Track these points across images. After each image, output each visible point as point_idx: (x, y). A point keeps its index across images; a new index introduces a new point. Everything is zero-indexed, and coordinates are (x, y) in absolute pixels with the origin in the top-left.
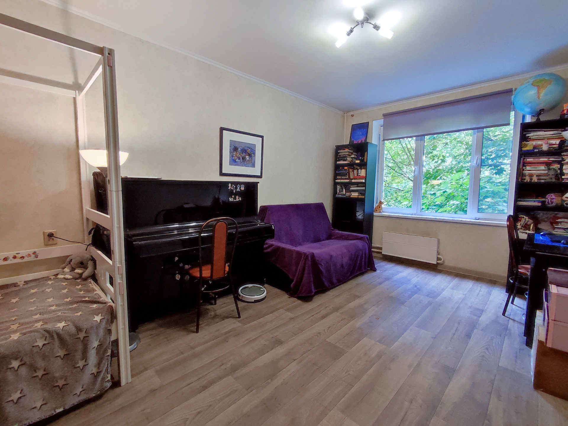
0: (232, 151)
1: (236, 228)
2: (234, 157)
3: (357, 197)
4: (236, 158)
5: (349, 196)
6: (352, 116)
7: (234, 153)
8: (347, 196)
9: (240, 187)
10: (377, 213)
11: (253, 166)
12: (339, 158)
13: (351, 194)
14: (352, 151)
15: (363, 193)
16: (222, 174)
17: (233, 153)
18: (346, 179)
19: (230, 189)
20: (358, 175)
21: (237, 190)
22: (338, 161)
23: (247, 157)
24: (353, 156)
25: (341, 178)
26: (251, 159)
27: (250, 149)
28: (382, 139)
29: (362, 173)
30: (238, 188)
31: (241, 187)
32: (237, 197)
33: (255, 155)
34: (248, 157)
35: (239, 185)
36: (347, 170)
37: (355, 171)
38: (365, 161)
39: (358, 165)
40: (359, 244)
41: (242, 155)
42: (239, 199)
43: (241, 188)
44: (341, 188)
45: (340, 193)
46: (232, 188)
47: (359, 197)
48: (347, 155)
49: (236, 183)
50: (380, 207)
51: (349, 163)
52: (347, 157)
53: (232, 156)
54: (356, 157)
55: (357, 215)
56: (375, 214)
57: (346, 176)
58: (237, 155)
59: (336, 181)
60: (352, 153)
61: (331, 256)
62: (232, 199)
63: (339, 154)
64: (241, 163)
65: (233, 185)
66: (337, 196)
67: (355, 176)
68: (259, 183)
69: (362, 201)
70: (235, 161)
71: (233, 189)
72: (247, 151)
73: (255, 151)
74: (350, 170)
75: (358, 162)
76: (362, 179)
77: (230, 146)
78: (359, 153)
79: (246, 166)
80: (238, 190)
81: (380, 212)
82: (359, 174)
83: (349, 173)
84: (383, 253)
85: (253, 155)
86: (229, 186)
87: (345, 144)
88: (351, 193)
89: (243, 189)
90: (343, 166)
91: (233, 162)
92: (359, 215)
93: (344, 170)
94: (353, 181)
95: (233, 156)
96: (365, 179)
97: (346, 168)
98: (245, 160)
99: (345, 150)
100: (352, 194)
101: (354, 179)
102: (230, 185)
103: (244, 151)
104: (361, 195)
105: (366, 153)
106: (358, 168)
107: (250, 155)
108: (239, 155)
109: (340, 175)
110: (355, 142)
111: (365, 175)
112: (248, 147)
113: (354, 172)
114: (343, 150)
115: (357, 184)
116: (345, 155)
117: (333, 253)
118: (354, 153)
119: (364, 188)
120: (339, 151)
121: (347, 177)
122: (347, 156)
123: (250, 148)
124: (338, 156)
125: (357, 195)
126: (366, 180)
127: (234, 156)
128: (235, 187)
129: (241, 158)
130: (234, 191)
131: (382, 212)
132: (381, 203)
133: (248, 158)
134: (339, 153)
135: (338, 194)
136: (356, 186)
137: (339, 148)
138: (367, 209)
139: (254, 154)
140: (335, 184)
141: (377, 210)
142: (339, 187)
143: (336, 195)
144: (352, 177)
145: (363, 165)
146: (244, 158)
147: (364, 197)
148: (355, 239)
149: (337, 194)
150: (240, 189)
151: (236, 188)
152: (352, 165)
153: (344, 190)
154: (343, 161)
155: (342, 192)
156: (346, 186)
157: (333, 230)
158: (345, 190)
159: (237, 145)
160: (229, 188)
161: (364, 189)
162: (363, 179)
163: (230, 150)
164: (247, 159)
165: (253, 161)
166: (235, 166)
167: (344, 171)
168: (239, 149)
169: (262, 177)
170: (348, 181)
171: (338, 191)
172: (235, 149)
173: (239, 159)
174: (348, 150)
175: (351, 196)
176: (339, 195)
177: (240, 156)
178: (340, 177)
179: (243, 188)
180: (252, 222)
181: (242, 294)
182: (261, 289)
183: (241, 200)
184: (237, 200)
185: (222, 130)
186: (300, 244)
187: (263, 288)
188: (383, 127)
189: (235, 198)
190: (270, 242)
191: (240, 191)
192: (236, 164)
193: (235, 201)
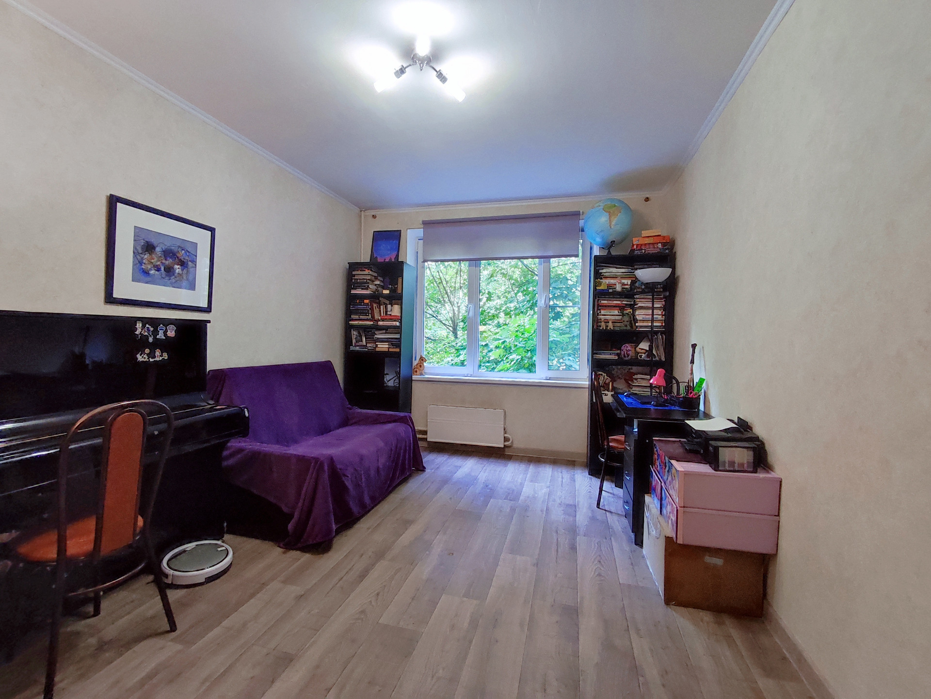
0: (140, 251)
1: (167, 420)
2: (144, 264)
3: (387, 350)
4: (149, 267)
5: (373, 348)
6: (374, 217)
7: (146, 257)
8: (369, 348)
9: (166, 328)
10: (416, 375)
11: (192, 286)
12: (354, 283)
13: (377, 345)
14: (376, 274)
15: (397, 343)
17: (142, 256)
18: (367, 320)
19: (140, 334)
20: (386, 314)
21: (158, 337)
22: (353, 289)
23: (177, 267)
24: (378, 282)
25: (359, 317)
26: (185, 271)
27: (183, 252)
28: (420, 260)
29: (395, 310)
30: (161, 332)
31: (166, 330)
33: (196, 265)
34: (179, 266)
35: (161, 325)
36: (369, 304)
37: (382, 307)
38: (399, 291)
39: (387, 297)
40: (399, 429)
41: (164, 261)
42: (162, 356)
43: (168, 333)
44: (358, 335)
45: (357, 344)
46: (145, 331)
47: (390, 350)
48: (369, 279)
49: (154, 322)
50: (421, 366)
51: (372, 293)
52: (368, 283)
53: (138, 263)
54: (382, 284)
55: (385, 380)
56: (414, 377)
57: (368, 316)
58: (152, 261)
59: (350, 322)
60: (376, 278)
61: (362, 458)
62: (144, 356)
63: (354, 277)
64: (164, 278)
65: (147, 326)
66: (352, 348)
67: (382, 315)
68: (209, 322)
69: (396, 357)
70: (146, 273)
71: (146, 334)
72: (178, 255)
73: (196, 256)
74: (375, 305)
75: (386, 292)
76: (394, 321)
77: (134, 240)
78: (387, 279)
80: (161, 335)
81: (421, 374)
82: (388, 313)
83: (372, 309)
84: (428, 440)
85: (190, 263)
86: (137, 326)
87: (362, 261)
88: (377, 343)
89: (171, 333)
90: (362, 297)
91: (142, 274)
92: (390, 380)
93: (363, 305)
94: (381, 323)
95: (141, 263)
96: (399, 321)
97: (366, 301)
98: (171, 274)
99: (365, 271)
100: (378, 346)
101: (382, 321)
102: (139, 325)
103: (168, 253)
104: (394, 348)
105: (400, 280)
106: (388, 302)
107: (183, 264)
108: (157, 261)
109: (357, 312)
110: (380, 260)
111: (400, 315)
112: (179, 247)
113: (380, 308)
114: (361, 271)
115: (386, 329)
116: (365, 281)
117: (363, 452)
118: (379, 278)
119: (399, 335)
120: (354, 273)
121: (370, 317)
122: (368, 281)
123: (183, 250)
124: (353, 281)
125: (387, 346)
126: (401, 323)
127: (144, 261)
128: (152, 329)
129: (162, 269)
130: (151, 340)
131: (424, 374)
132: (422, 359)
133: (180, 270)
134: (354, 275)
135: (354, 345)
136: (384, 331)
137: (354, 267)
138: (404, 371)
139: (194, 262)
140: (348, 329)
141: (416, 372)
142: (354, 333)
143: (351, 347)
144: (377, 317)
145: (396, 298)
146: (169, 270)
147: (398, 350)
148: (390, 422)
149: (352, 346)
150: (165, 333)
151: (156, 332)
152: (375, 297)
153: (364, 339)
154: (362, 289)
155: (360, 343)
156: (368, 332)
157: (350, 409)
158: (366, 339)
159: (154, 241)
160: (137, 332)
161: (399, 337)
162: (396, 321)
163: (135, 248)
164: (177, 271)
165: (191, 277)
166: (146, 283)
167: (365, 306)
168: (158, 249)
169: (211, 312)
170: (372, 323)
171: (354, 341)
172: (149, 248)
173: (158, 270)
174: (371, 273)
175: (377, 349)
176: (356, 346)
177: (159, 263)
178: (357, 317)
179: (174, 332)
180: (195, 406)
181: (173, 571)
182: (219, 549)
183: (166, 358)
184: (157, 359)
185: (113, 201)
186: (296, 442)
187: (223, 546)
188: (422, 241)
189: (152, 355)
190: (235, 443)
191: (165, 338)
192: (149, 279)
193: (151, 360)
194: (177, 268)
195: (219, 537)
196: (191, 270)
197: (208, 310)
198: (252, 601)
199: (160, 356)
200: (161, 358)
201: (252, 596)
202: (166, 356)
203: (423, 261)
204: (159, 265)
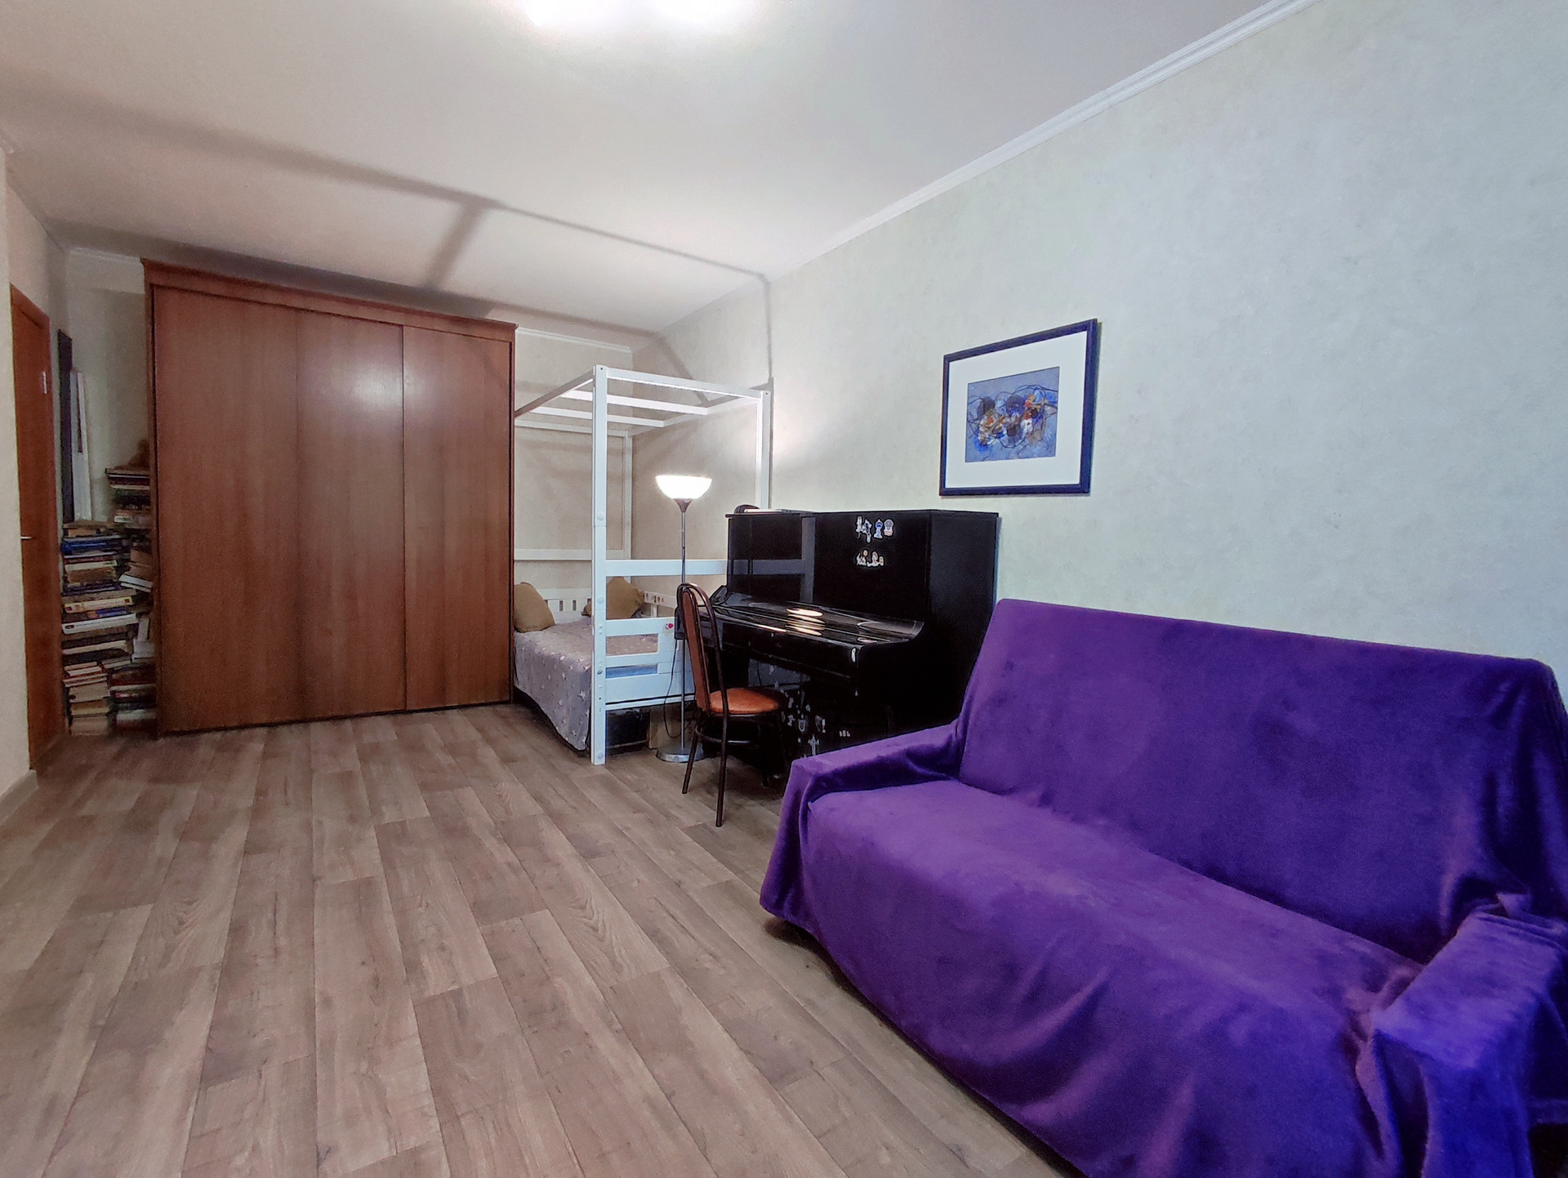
0: (975, 417)
2: (981, 432)
4: (987, 436)
7: (982, 422)
11: (1050, 449)
16: (945, 492)
17: (978, 422)
23: (1026, 422)
26: (1038, 426)
27: (1037, 392)
33: (1057, 408)
34: (1030, 421)
53: (972, 433)
64: (1006, 447)
70: (983, 445)
72: (1028, 401)
85: (1047, 408)
91: (979, 449)
95: (976, 432)
98: (1017, 436)
103: (1016, 404)
107: (1037, 415)
108: (998, 423)
112: (1029, 387)
123: (1036, 389)
127: (981, 429)
133: (1031, 426)
139: (1054, 404)
146: (1014, 431)
159: (991, 394)
163: (969, 413)
164: (1025, 430)
165: (1048, 433)
166: (984, 460)
168: (999, 404)
172: (987, 406)
173: (999, 435)
185: (947, 362)
192: (986, 453)
196: (1049, 420)
197: (1081, 489)
204: (1000, 428)
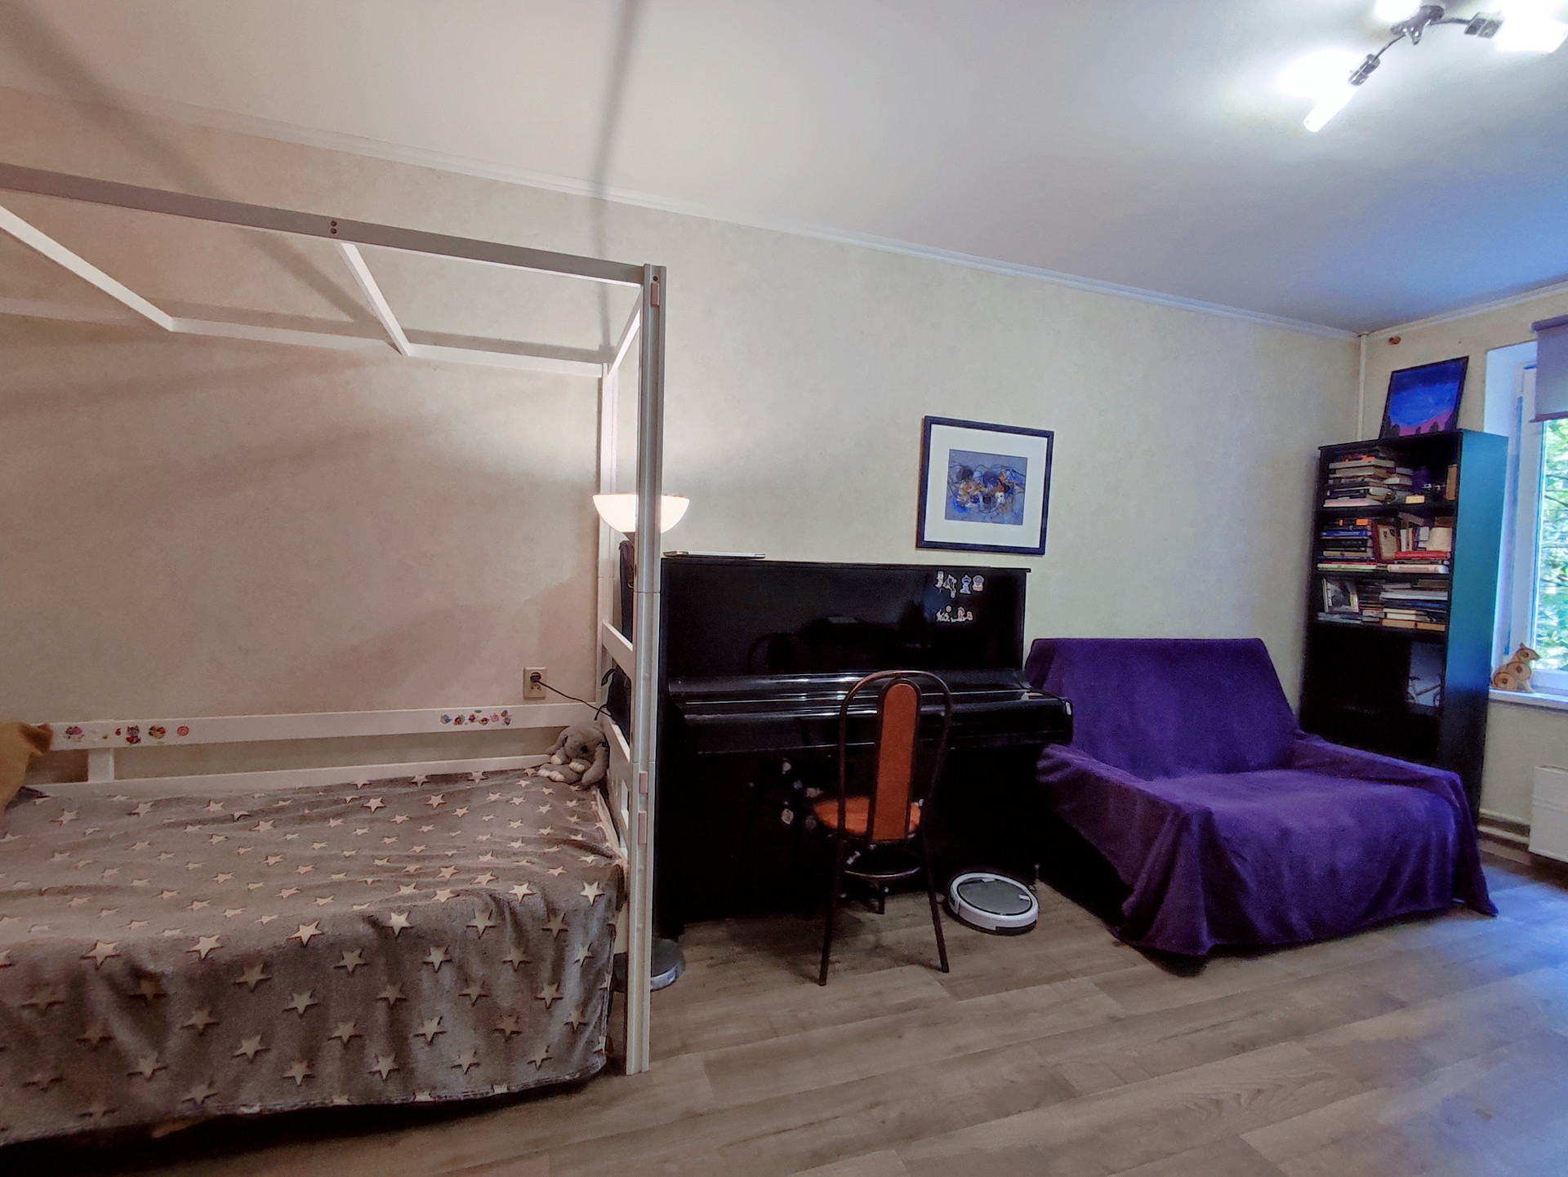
0: (955, 480)
1: (946, 701)
2: (960, 495)
3: (1411, 626)
4: (965, 499)
5: (1378, 620)
6: (1394, 341)
7: (962, 486)
8: (1365, 619)
9: (972, 580)
10: (1505, 689)
11: (1018, 519)
12: (1331, 488)
13: (1386, 613)
14: (1390, 464)
15: (1440, 613)
16: (922, 544)
17: (957, 485)
18: (1361, 560)
19: (942, 587)
20: (1415, 548)
21: (962, 591)
22: (1329, 498)
23: (999, 494)
24: (1395, 480)
25: (1343, 555)
26: (1010, 500)
27: (1008, 473)
28: (1529, 413)
29: (1437, 539)
30: (966, 585)
31: (972, 583)
32: (961, 612)
33: (1024, 489)
34: (1002, 494)
35: (967, 576)
36: (1369, 528)
37: (1403, 532)
38: (1450, 496)
39: (1416, 510)
40: (1416, 802)
42: (965, 616)
43: (975, 586)
44: (1339, 590)
45: (1336, 609)
46: (947, 584)
47: (1421, 626)
48: (1370, 476)
49: (959, 572)
50: (1519, 670)
51: (1377, 503)
52: (1367, 484)
53: (953, 495)
54: (1407, 482)
55: (1410, 690)
56: (1494, 693)
57: (1365, 551)
59: (1320, 565)
60: (1390, 472)
62: (946, 615)
63: (1335, 473)
64: (982, 511)
65: (951, 576)
66: (1323, 617)
67: (1404, 549)
68: (1029, 570)
69: (1436, 643)
71: (948, 587)
72: (1001, 478)
73: (1025, 476)
74: (1382, 530)
75: (1419, 499)
76: (1432, 563)
77: (950, 467)
78: (1423, 472)
79: (993, 520)
80: (965, 590)
81: (1521, 689)
82: (1421, 545)
83: (1375, 538)
84: (1531, 849)
85: (1016, 487)
86: (939, 578)
87: (1359, 440)
88: (1385, 610)
89: (978, 587)
90: (1351, 514)
91: (957, 509)
92: (1423, 692)
93: (1353, 530)
94: (1394, 568)
95: (956, 495)
96: (1446, 562)
97: (1362, 522)
99: (1361, 459)
100: (1389, 616)
101: (1399, 563)
102: (940, 576)
103: (990, 478)
104: (1431, 622)
105: (1452, 470)
106: (1419, 521)
107: (1007, 490)
108: (974, 491)
109: (1337, 544)
110: (1405, 431)
111: (1449, 550)
112: (1003, 467)
113: (1399, 535)
114: (1350, 460)
115: (1412, 580)
116: (1360, 479)
117: (1293, 823)
118: (1399, 470)
119: (1446, 594)
120: (1332, 466)
121: (1369, 553)
122: (1366, 480)
123: (1008, 470)
124: (1331, 482)
125: (1413, 618)
126: (1451, 567)
127: (960, 492)
128: (955, 581)
130: (953, 595)
131: (1530, 688)
132: (1526, 654)
133: (1003, 498)
134: (1334, 471)
135: (1327, 610)
136: (1408, 586)
137: (1330, 455)
138: (1458, 671)
139: (1022, 485)
140: (1315, 580)
141: (1505, 681)
142: (1330, 590)
143: (1321, 614)
144: (1387, 551)
145: (1441, 511)
146: (989, 499)
147: (1442, 628)
148: (1397, 782)
149: (1323, 611)
150: (971, 589)
151: (959, 585)
152: (1389, 514)
153: (1355, 600)
154: (1351, 497)
155: (1344, 607)
156: (1366, 585)
157: (1301, 737)
158: (1359, 599)
159: (970, 464)
160: (938, 585)
161: (1446, 599)
162: (1437, 563)
163: (949, 476)
164: (999, 501)
165: (1017, 507)
166: (962, 520)
167: (1357, 533)
168: (976, 474)
169: (1044, 553)
170: (1373, 567)
171: (1328, 602)
172: (966, 474)
173: (976, 501)
174: (1373, 461)
175: (1385, 623)
176: (1332, 613)
178: (1337, 554)
179: (981, 585)
180: (1003, 687)
181: (960, 899)
182: (1022, 897)
183: (971, 619)
184: (960, 620)
185: (929, 423)
186: (1167, 773)
187: (1027, 895)
188: (1534, 370)
189: (954, 614)
190: (1058, 752)
191: (969, 593)
192: (964, 514)
193: (953, 621)
194: (1000, 496)
195: (1028, 880)
196: (1018, 496)
197: (1040, 551)
198: (1046, 987)
199: (963, 616)
200: (964, 619)
201: (1049, 980)
202: (970, 616)
203: (1533, 418)
204: (977, 495)
